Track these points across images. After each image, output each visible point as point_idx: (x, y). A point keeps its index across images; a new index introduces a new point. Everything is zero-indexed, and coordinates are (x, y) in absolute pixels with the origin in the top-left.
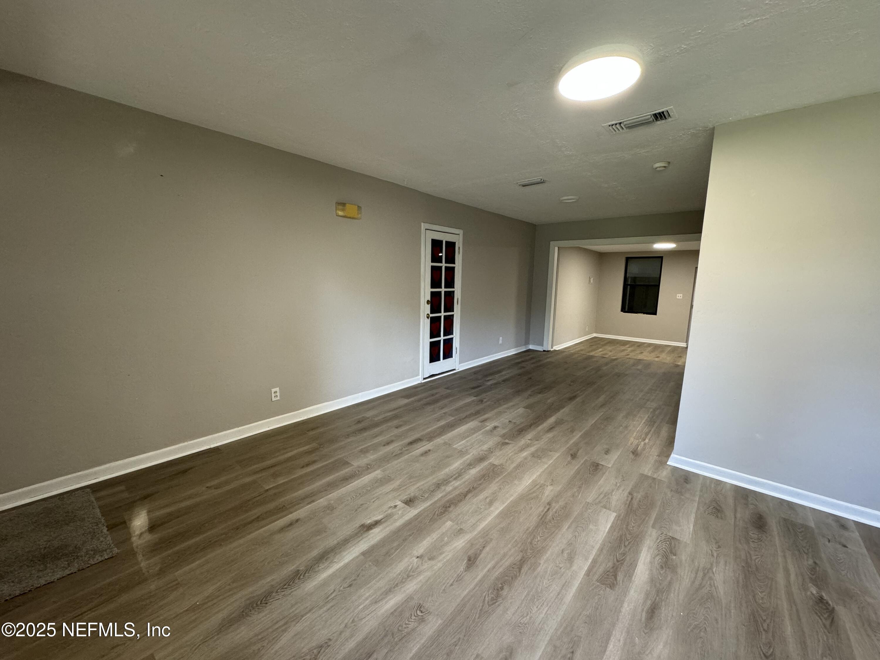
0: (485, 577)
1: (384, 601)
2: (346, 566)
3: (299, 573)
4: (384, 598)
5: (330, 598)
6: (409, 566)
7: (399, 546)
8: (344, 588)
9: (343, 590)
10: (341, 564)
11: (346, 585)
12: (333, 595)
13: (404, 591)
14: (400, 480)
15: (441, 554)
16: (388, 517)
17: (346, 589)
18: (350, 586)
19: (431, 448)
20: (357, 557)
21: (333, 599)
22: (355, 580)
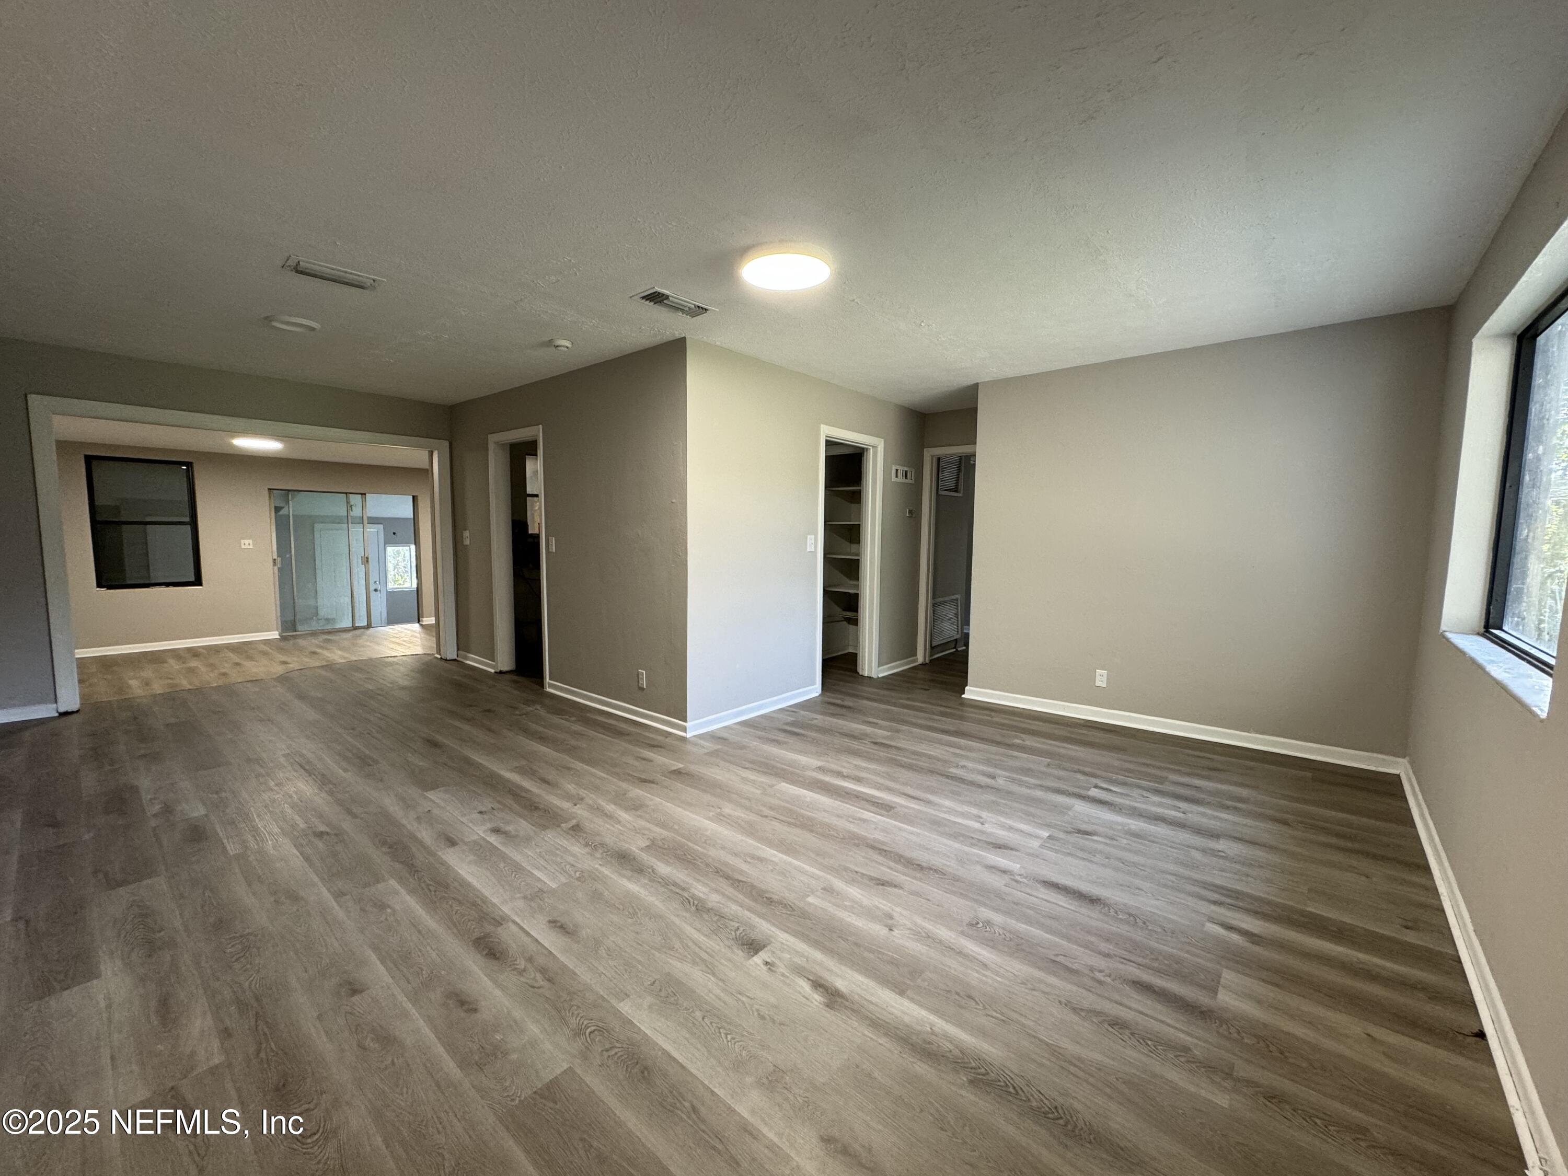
0: (904, 874)
1: (978, 957)
2: (936, 1012)
3: (975, 1078)
4: (974, 958)
5: (1003, 1018)
6: (910, 938)
7: (871, 951)
8: (977, 1003)
9: (981, 1005)
10: (933, 1018)
11: (973, 1003)
12: (995, 1014)
13: (954, 939)
14: (671, 961)
15: (878, 908)
16: (799, 971)
17: (977, 1000)
18: (970, 997)
19: (542, 919)
20: (912, 1000)
21: (1002, 1014)
22: (958, 994)
